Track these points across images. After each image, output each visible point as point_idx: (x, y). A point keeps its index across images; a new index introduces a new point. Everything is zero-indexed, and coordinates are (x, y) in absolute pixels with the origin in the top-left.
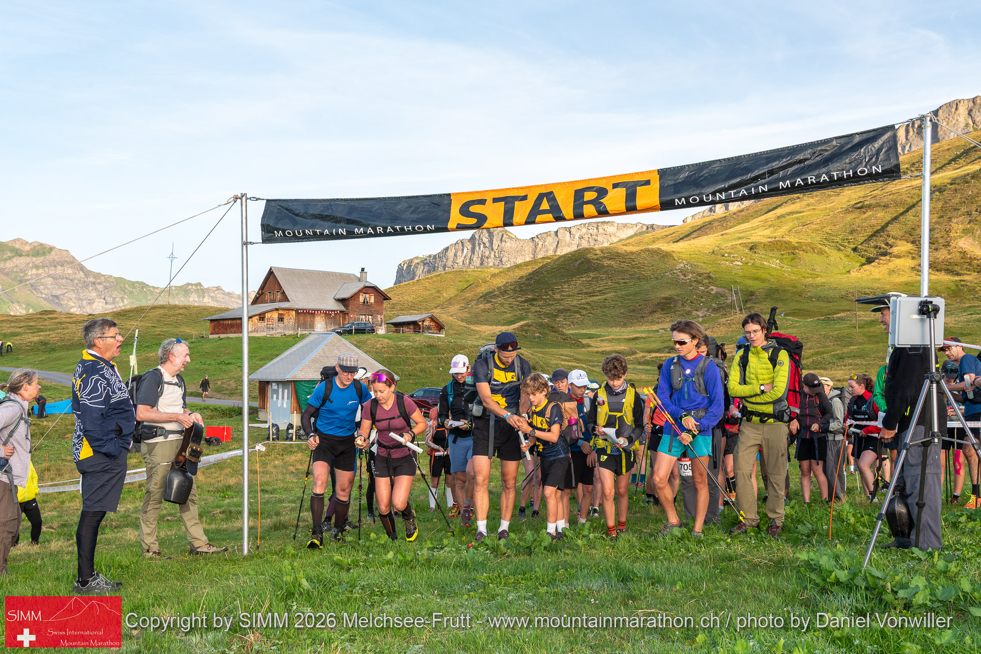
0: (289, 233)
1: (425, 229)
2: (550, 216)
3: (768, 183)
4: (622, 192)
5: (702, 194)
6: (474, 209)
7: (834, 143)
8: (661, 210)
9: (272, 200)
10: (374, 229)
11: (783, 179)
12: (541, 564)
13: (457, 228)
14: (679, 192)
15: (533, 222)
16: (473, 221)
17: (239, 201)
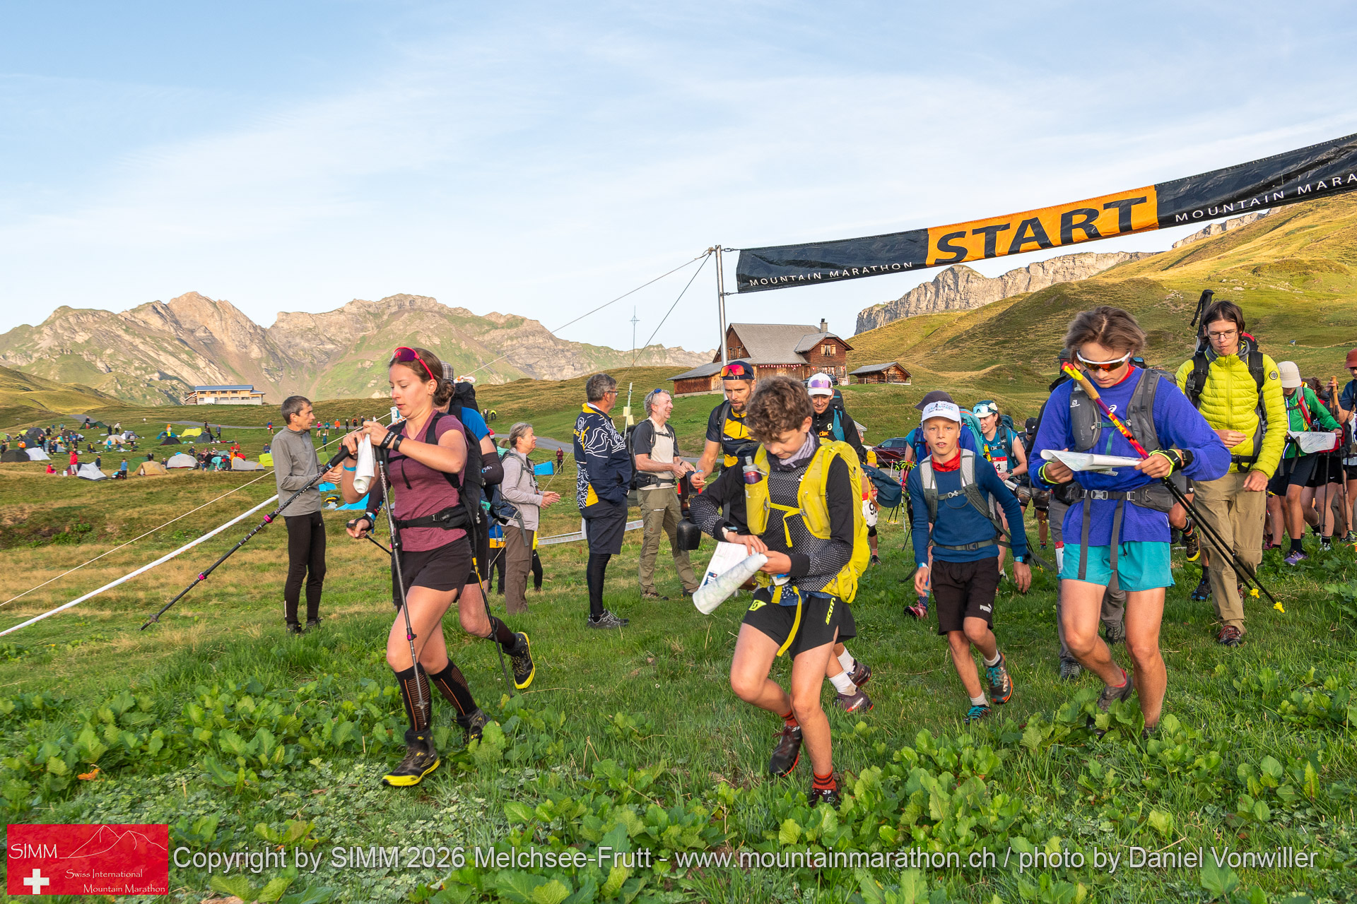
0: (764, 281)
1: (902, 267)
2: (1036, 244)
3: (1283, 189)
4: (1114, 212)
5: (1206, 207)
6: (952, 243)
8: (1160, 228)
9: (746, 250)
10: (849, 271)
11: (1303, 183)
13: (935, 263)
14: (1180, 207)
15: (1017, 252)
16: (952, 255)
17: (714, 253)
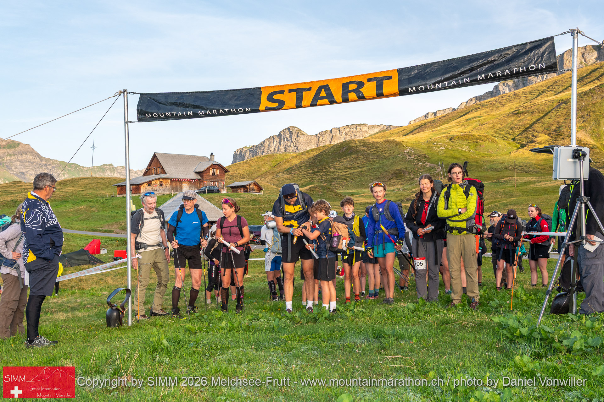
0: (155, 115)
1: (245, 110)
2: (326, 101)
3: (469, 77)
4: (373, 84)
5: (426, 84)
6: (276, 97)
7: (514, 49)
8: (400, 95)
9: (144, 94)
10: (211, 111)
11: (480, 74)
12: (323, 328)
13: (265, 109)
14: (411, 83)
15: (315, 105)
16: (276, 105)
17: (122, 94)
